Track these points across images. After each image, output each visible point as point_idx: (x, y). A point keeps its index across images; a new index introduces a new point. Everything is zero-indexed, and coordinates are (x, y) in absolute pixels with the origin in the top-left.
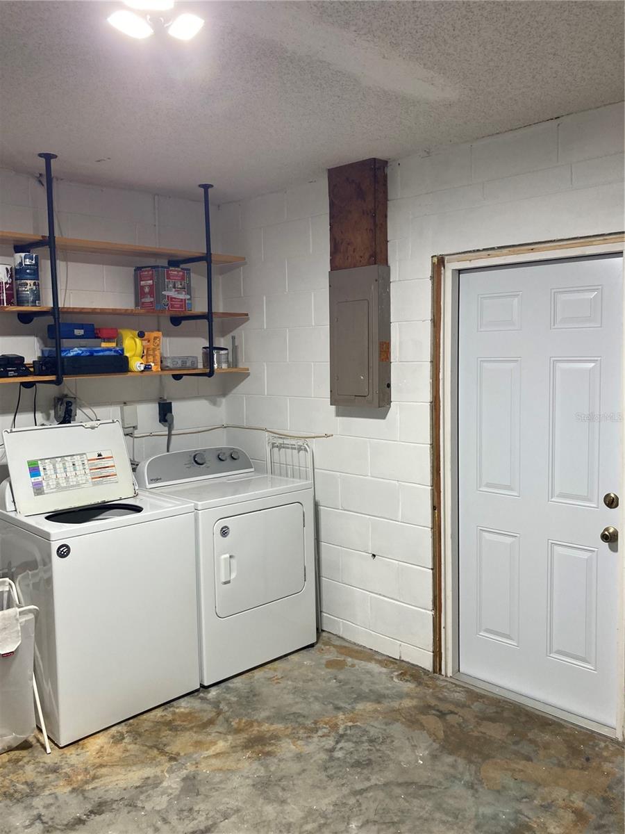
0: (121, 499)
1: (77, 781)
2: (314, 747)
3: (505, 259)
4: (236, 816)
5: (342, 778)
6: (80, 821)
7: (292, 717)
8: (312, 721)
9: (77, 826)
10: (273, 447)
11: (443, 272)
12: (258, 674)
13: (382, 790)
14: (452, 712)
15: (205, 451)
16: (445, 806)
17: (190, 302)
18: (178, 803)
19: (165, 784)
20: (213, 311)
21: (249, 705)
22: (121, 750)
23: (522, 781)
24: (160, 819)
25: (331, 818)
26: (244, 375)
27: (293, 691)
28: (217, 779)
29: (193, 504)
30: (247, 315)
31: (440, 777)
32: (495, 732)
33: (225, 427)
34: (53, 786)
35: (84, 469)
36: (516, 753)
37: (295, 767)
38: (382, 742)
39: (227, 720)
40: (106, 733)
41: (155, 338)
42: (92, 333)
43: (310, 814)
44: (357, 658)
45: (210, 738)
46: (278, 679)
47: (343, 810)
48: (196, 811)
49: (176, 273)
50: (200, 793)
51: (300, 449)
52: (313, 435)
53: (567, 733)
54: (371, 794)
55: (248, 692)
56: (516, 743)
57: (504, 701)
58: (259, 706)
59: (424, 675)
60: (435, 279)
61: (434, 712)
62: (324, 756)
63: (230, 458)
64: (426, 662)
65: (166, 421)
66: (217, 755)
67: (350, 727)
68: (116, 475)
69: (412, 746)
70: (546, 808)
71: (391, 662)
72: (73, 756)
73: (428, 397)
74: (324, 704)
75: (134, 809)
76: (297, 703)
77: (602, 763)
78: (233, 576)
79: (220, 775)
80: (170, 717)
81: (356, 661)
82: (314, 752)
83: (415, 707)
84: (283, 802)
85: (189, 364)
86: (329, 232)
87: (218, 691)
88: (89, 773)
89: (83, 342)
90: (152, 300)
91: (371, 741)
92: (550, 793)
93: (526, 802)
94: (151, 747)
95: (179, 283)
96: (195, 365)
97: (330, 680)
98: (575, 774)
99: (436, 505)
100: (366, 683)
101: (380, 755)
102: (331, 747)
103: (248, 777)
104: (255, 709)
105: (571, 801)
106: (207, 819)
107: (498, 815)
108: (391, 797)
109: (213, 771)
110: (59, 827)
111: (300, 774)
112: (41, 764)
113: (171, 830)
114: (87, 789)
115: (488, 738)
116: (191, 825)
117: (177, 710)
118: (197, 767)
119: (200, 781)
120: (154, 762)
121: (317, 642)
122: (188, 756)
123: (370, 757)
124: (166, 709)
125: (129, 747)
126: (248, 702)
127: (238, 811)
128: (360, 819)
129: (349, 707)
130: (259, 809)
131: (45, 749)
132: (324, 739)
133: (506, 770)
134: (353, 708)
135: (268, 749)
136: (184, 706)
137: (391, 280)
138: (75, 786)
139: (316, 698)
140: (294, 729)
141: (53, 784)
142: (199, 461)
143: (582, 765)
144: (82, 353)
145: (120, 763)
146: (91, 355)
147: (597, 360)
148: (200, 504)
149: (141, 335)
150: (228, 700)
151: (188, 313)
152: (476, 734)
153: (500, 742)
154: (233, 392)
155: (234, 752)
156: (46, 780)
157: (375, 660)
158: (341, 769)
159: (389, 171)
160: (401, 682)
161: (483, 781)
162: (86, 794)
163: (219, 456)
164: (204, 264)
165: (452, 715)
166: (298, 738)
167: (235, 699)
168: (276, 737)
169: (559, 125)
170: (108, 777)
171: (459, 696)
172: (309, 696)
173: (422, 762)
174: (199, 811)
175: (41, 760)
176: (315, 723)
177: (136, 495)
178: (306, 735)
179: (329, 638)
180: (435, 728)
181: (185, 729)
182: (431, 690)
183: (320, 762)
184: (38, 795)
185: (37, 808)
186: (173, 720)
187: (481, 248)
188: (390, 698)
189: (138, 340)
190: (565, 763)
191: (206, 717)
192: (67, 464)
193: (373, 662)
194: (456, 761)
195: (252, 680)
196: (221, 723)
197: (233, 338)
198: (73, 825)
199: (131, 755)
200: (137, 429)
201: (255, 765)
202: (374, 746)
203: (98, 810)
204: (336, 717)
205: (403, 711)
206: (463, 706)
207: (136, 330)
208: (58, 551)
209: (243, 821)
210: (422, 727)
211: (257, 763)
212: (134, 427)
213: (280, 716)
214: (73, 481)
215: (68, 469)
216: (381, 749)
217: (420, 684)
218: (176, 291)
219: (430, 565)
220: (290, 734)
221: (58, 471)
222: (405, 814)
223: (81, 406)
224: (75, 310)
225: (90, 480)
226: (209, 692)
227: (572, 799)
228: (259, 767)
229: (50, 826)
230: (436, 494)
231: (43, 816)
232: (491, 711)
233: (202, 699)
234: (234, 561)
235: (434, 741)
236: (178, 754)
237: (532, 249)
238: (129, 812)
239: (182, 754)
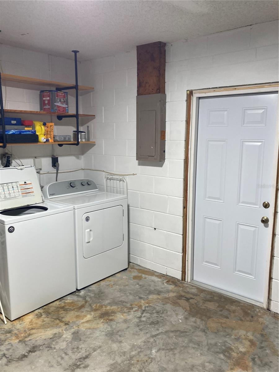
0: (36, 204)
1: (21, 337)
2: (132, 316)
3: (222, 93)
4: (99, 350)
5: (146, 329)
6: (24, 356)
7: (120, 303)
8: (130, 304)
9: (23, 358)
10: (107, 179)
11: (192, 98)
12: (102, 283)
13: (165, 335)
14: (192, 298)
15: (75, 181)
16: (193, 340)
17: (67, 108)
18: (71, 345)
19: (64, 336)
20: (79, 113)
21: (100, 298)
22: (41, 321)
23: (226, 328)
24: (63, 353)
25: (143, 348)
26: (93, 145)
27: (120, 291)
28: (88, 333)
29: (73, 206)
30: (94, 116)
31: (190, 328)
32: (212, 306)
33: (83, 170)
34: (10, 339)
35: (18, 189)
36: (221, 315)
37: (124, 326)
38: (163, 313)
39: (90, 305)
40: (33, 313)
41: (51, 126)
42: (20, 123)
43: (133, 347)
44: (147, 274)
45: (83, 314)
46: (112, 285)
47: (148, 344)
48: (80, 348)
49: (61, 94)
50: (81, 339)
51: (120, 180)
52: (127, 174)
53: (242, 306)
54: (160, 336)
55: (99, 292)
56: (221, 311)
57: (214, 292)
58: (104, 298)
59: (178, 281)
60: (188, 101)
61: (184, 298)
62: (137, 320)
63: (87, 184)
64: (179, 276)
65: (55, 166)
66: (87, 322)
67: (147, 306)
68: (33, 192)
69: (176, 314)
70: (237, 339)
71: (162, 276)
72: (18, 325)
73: (183, 157)
74: (134, 296)
75: (50, 349)
76: (122, 296)
77: (259, 319)
78: (91, 239)
79: (90, 331)
80: (63, 305)
81: (147, 276)
82: (132, 319)
83: (175, 296)
84: (121, 342)
85: (67, 139)
86: (137, 77)
87: (84, 292)
88: (27, 332)
89: (16, 127)
90: (49, 107)
91: (157, 312)
92: (238, 333)
93: (229, 337)
94: (55, 319)
95: (62, 99)
96: (70, 140)
97: (136, 285)
98: (248, 324)
99: (185, 206)
100: (152, 286)
101: (162, 319)
102: (140, 316)
103: (103, 331)
104: (102, 300)
105: (247, 336)
106: (86, 352)
107: (217, 343)
108: (169, 337)
109: (86, 329)
110: (14, 359)
111: (127, 329)
112: (3, 329)
113: (69, 358)
114: (27, 340)
115: (208, 309)
116: (79, 355)
117: (66, 301)
118: (78, 327)
119: (81, 334)
120: (58, 326)
121: (128, 268)
122: (74, 322)
123: (158, 320)
124: (61, 301)
125: (45, 319)
126: (99, 296)
127: (100, 347)
128: (156, 348)
129: (146, 297)
130: (110, 346)
131: (4, 322)
132: (136, 312)
133: (218, 323)
134: (148, 298)
135: (110, 318)
136: (69, 299)
137: (167, 101)
138: (20, 339)
139: (130, 293)
140: (122, 308)
141: (10, 338)
142: (73, 186)
143: (250, 319)
144: (16, 132)
145: (41, 327)
146: (20, 134)
147: (263, 141)
148: (76, 206)
149: (44, 124)
150: (90, 296)
151: (67, 114)
152: (203, 307)
153: (214, 311)
154: (87, 153)
155: (95, 320)
156: (6, 337)
157: (155, 275)
158: (145, 326)
159: (166, 48)
160: (168, 285)
161: (209, 328)
162: (26, 343)
163: (82, 183)
164: (74, 90)
165: (192, 300)
166: (124, 312)
167: (93, 295)
168: (114, 312)
169: (251, 29)
170: (36, 334)
171: (194, 291)
172: (127, 293)
173: (181, 321)
174: (82, 348)
175: (2, 327)
176: (131, 305)
177: (43, 202)
178: (127, 311)
179: (133, 266)
180: (185, 306)
181: (71, 310)
182: (181, 289)
183: (135, 323)
184: (2, 344)
185: (3, 351)
186: (65, 306)
187: (211, 87)
188: (164, 293)
189: (43, 127)
190: (243, 319)
191: (80, 304)
192: (9, 187)
193: (154, 276)
194: (196, 320)
195: (100, 286)
196: (87, 307)
197: (88, 127)
198: (22, 358)
199: (46, 323)
200: (41, 170)
201: (106, 326)
202: (159, 315)
203: (33, 350)
204: (141, 302)
205: (170, 298)
206: (196, 295)
207: (42, 122)
208: (8, 230)
209: (103, 352)
210: (180, 306)
211: (106, 324)
212: (40, 169)
213: (114, 303)
214: (12, 195)
215: (10, 189)
216: (162, 316)
217: (176, 286)
218: (61, 103)
219: (182, 233)
220: (121, 310)
221: (5, 190)
222: (176, 345)
223: (14, 159)
224: (12, 111)
225: (21, 195)
226: (80, 292)
227: (248, 335)
228: (108, 326)
229: (10, 359)
230: (185, 202)
231: (7, 354)
232: (209, 297)
233: (77, 295)
234: (92, 232)
235: (185, 311)
236: (69, 322)
237: (235, 89)
238: (48, 351)
239: (71, 322)
